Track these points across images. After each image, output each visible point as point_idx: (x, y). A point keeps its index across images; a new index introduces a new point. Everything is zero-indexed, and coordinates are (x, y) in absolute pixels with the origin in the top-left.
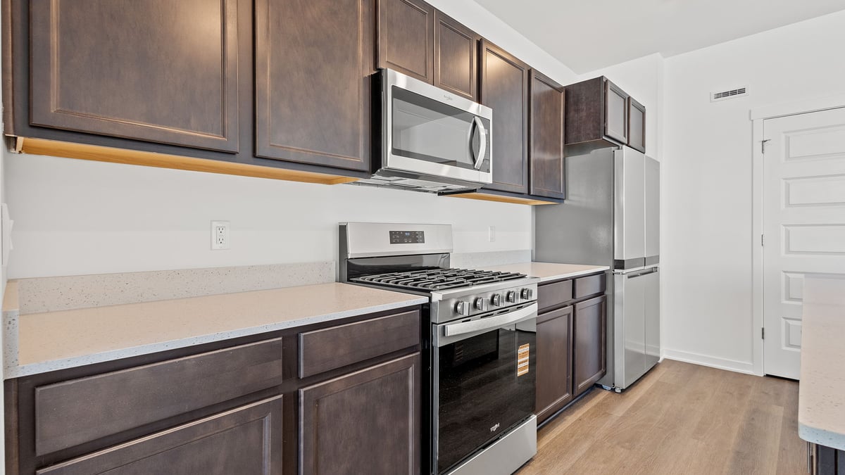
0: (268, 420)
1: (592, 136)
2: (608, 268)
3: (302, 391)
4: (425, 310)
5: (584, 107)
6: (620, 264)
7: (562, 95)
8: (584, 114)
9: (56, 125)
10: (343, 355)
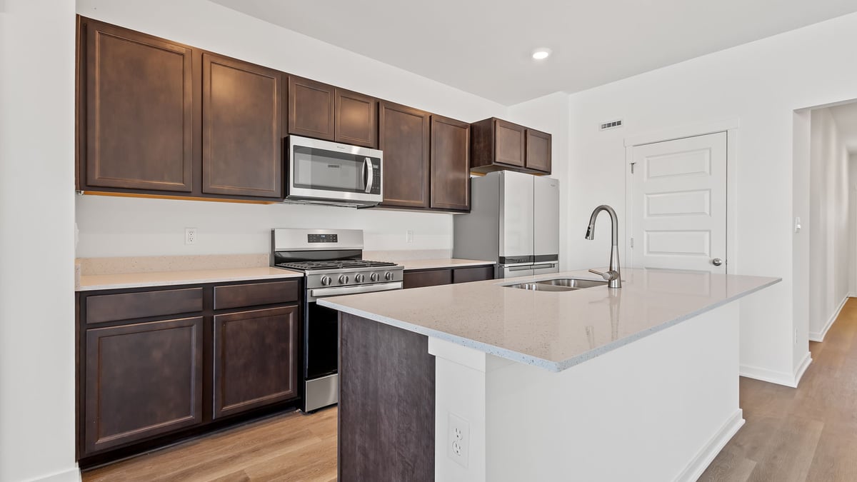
0: (194, 328)
1: (486, 162)
2: (495, 263)
3: (215, 316)
4: (303, 281)
5: (482, 140)
6: (502, 260)
7: (467, 131)
8: (482, 145)
9: (98, 185)
10: (240, 300)
